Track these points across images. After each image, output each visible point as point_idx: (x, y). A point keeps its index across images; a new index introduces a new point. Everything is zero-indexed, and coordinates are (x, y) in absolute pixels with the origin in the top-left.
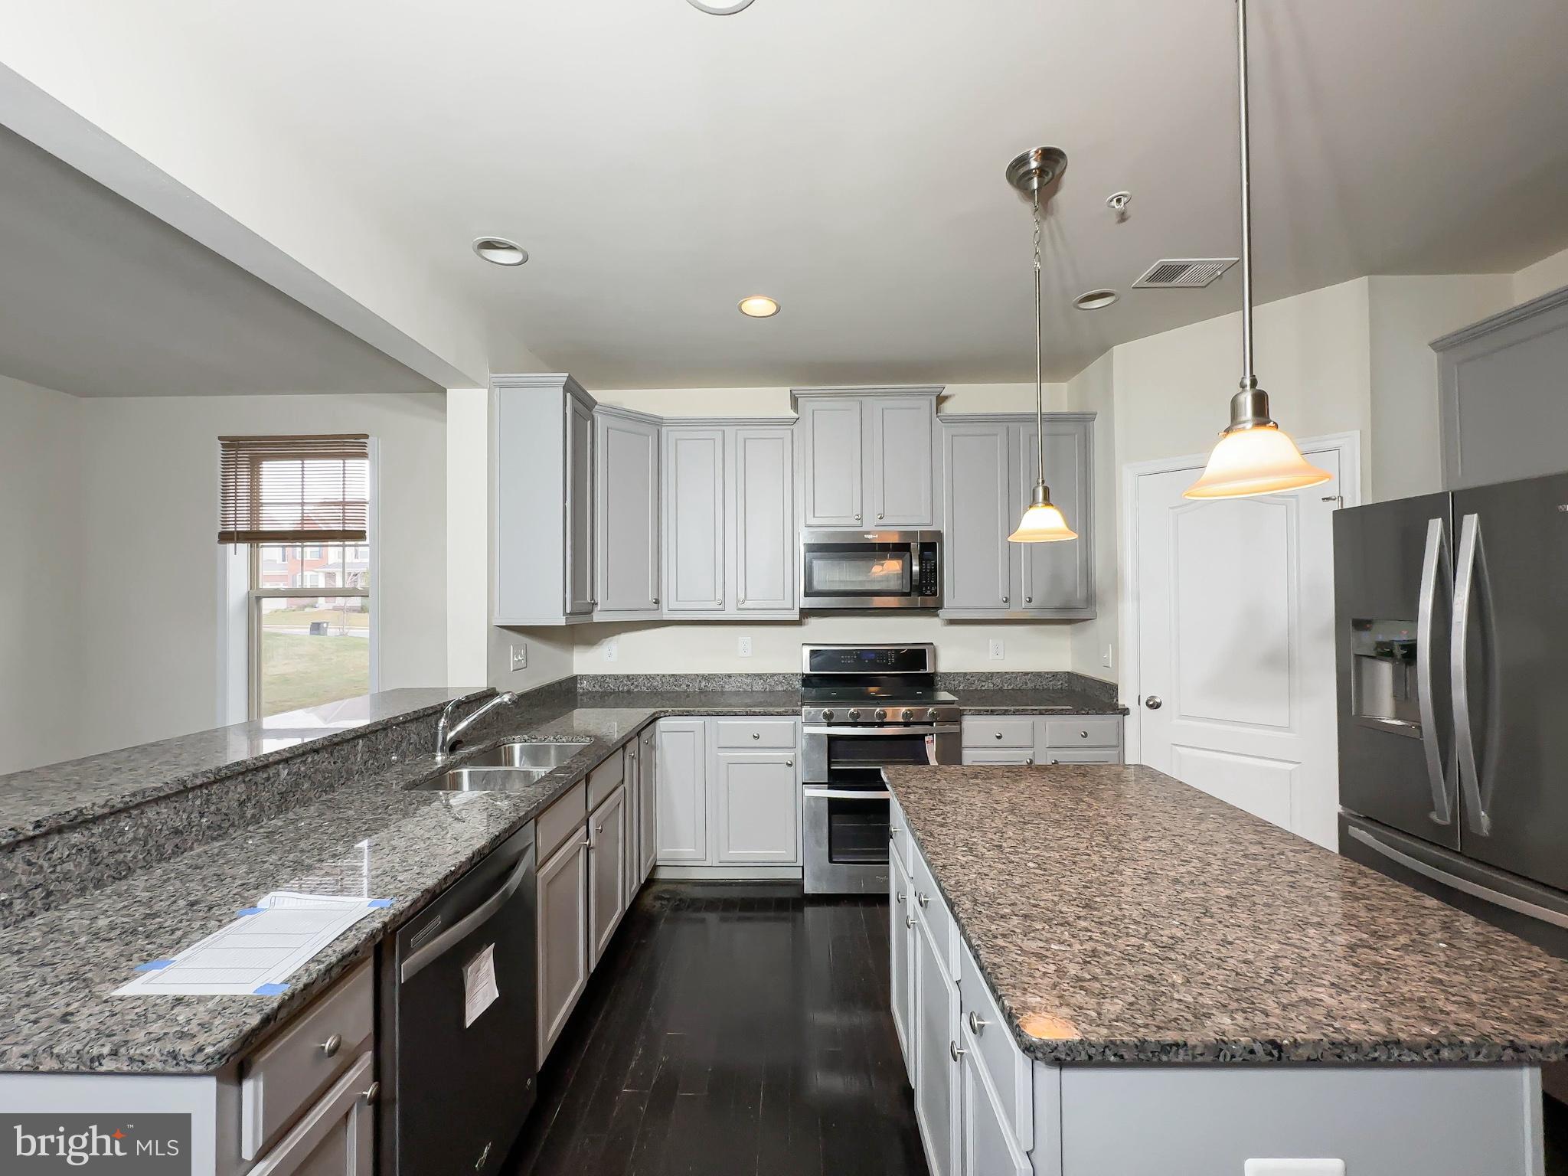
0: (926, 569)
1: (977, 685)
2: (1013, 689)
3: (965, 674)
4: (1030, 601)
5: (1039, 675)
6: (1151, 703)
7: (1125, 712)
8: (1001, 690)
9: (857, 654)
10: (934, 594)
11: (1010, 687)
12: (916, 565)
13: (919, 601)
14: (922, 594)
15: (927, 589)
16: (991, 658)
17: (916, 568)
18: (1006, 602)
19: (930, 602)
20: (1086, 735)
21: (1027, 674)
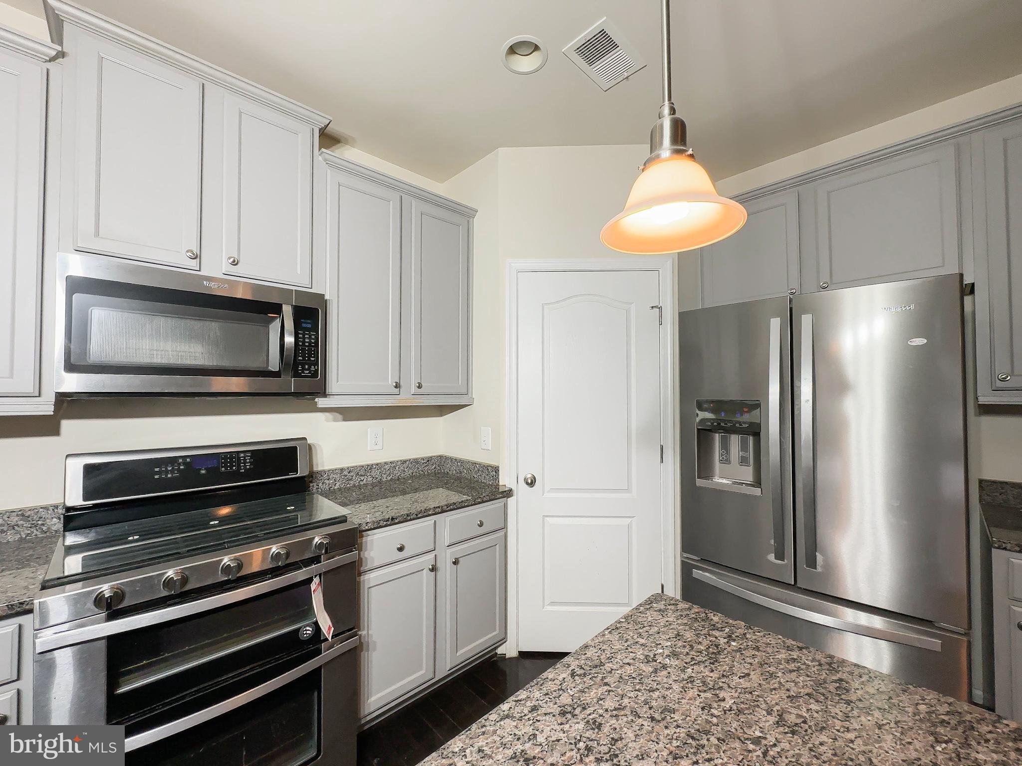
0: (304, 342)
1: (356, 481)
2: (391, 480)
3: (342, 470)
4: (420, 387)
5: (416, 461)
6: (529, 481)
7: (508, 493)
8: (380, 482)
9: (185, 463)
10: (315, 374)
11: (389, 478)
12: (290, 335)
13: (293, 385)
14: (296, 375)
15: (304, 369)
16: (369, 448)
17: (289, 339)
18: (396, 387)
19: (306, 384)
20: (481, 525)
21: (405, 462)
